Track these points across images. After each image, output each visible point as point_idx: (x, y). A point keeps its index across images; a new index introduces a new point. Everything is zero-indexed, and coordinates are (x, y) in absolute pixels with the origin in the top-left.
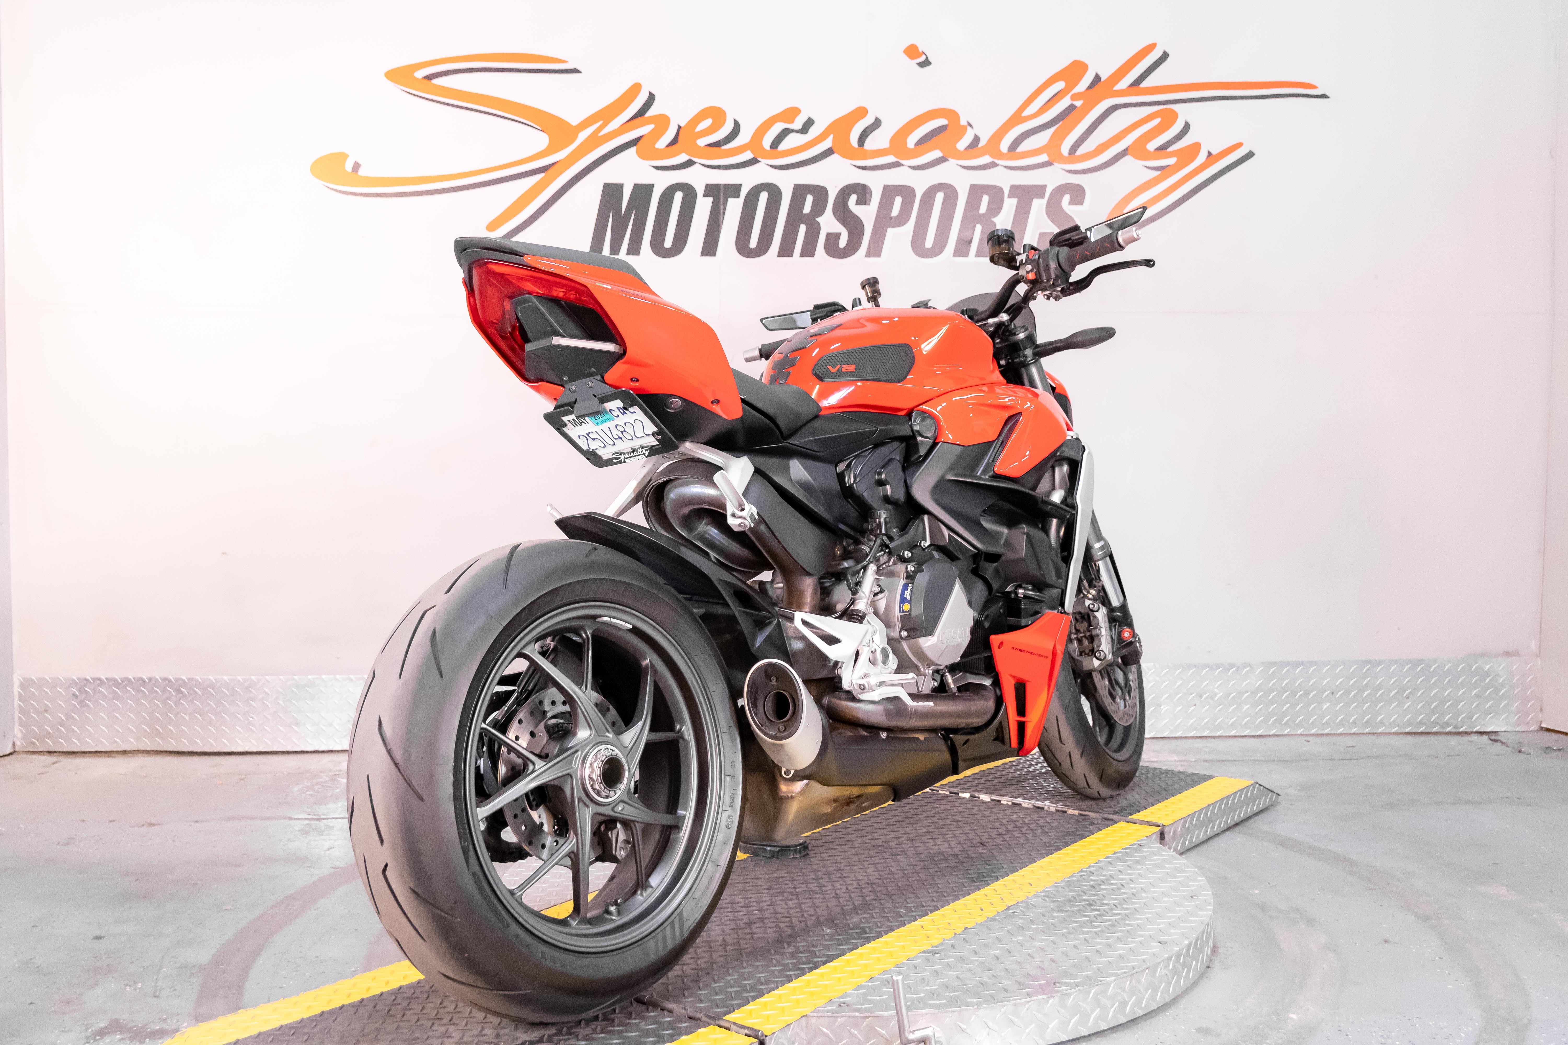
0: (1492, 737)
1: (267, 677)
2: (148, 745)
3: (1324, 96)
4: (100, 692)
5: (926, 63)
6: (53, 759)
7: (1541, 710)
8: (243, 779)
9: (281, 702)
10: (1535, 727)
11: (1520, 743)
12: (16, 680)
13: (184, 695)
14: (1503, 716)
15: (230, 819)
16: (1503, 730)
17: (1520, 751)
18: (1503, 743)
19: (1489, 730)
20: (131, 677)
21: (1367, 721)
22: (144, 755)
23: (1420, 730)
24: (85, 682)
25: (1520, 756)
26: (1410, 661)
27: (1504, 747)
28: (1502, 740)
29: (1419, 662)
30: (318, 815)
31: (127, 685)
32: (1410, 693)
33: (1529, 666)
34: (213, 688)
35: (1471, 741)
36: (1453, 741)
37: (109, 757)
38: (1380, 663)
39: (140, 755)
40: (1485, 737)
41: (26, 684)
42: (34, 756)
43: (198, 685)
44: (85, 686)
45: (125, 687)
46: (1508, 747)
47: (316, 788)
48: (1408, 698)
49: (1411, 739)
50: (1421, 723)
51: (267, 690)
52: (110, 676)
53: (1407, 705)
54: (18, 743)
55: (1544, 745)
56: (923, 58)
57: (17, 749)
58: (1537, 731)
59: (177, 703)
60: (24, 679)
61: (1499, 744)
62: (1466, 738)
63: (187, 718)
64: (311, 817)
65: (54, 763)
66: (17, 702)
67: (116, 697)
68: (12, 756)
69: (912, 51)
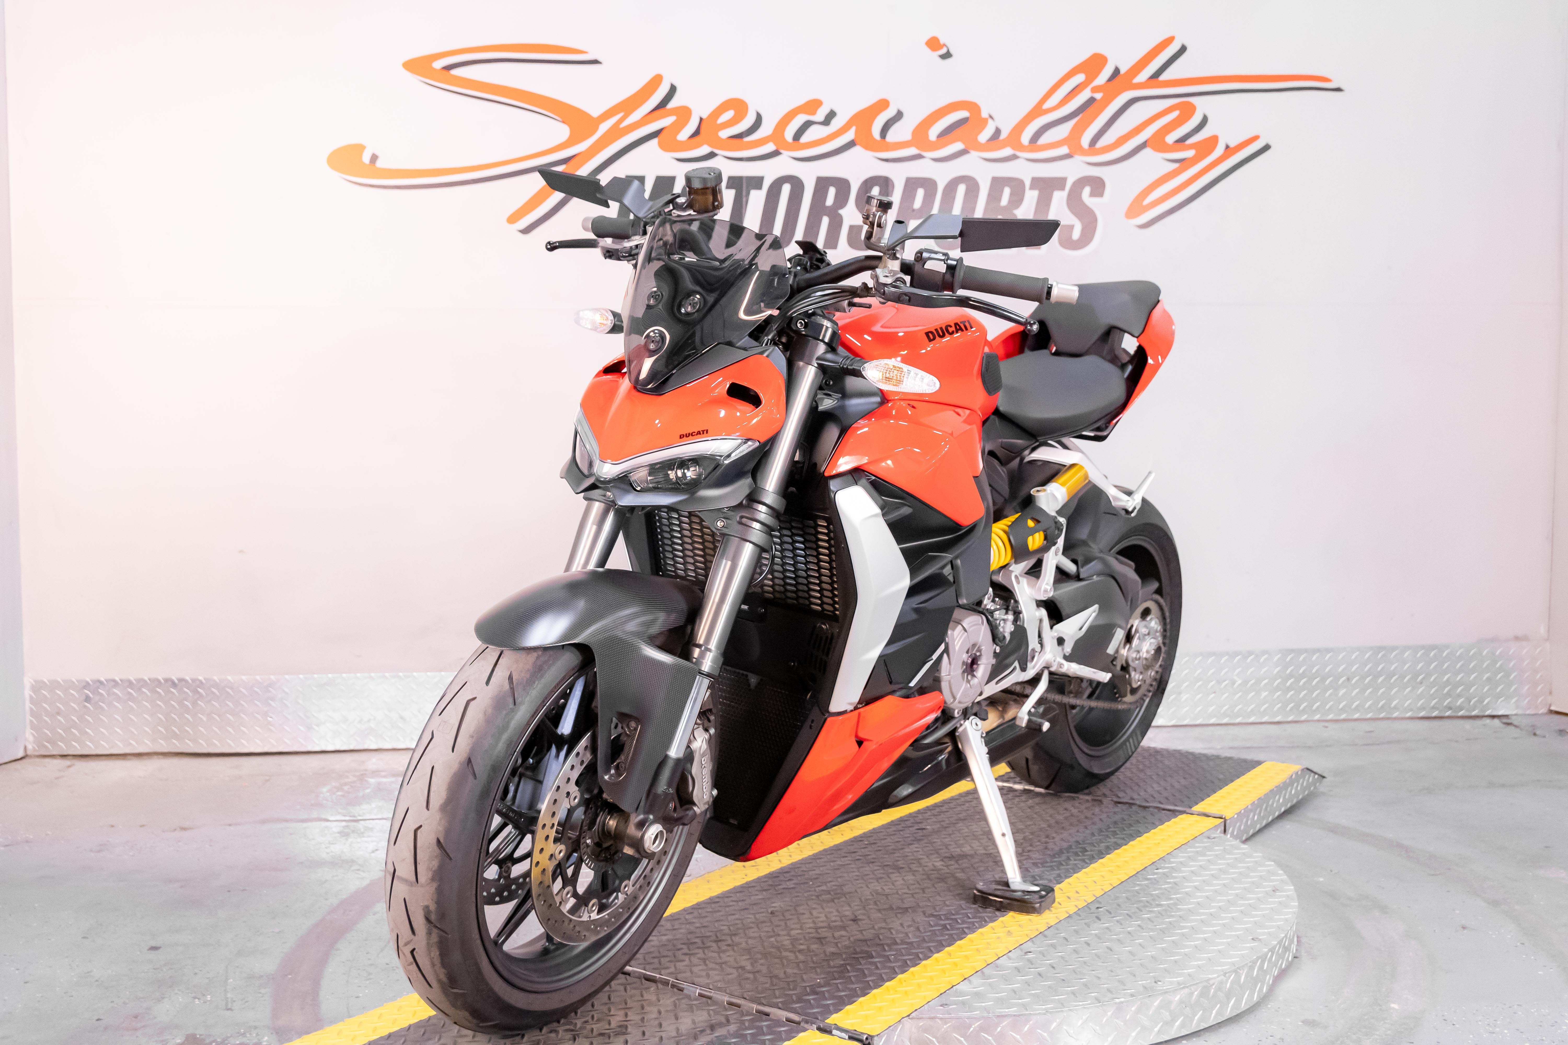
0: (1505, 720)
1: (287, 677)
2: (165, 747)
3: (1339, 90)
4: (114, 694)
5: (947, 56)
6: (66, 762)
7: (1551, 693)
8: (267, 781)
9: (301, 702)
10: (1544, 710)
11: (1533, 726)
12: (28, 682)
13: (201, 695)
14: (1514, 700)
15: (263, 822)
16: (1514, 713)
17: (1535, 734)
18: (1516, 726)
19: (1500, 713)
20: (146, 678)
21: (1382, 707)
22: (160, 757)
23: (1434, 714)
24: (98, 684)
25: (1535, 739)
26: (1423, 647)
27: (1518, 730)
28: (1515, 723)
29: (1432, 648)
30: (354, 817)
31: (142, 686)
32: (1423, 678)
33: (1538, 650)
34: (231, 688)
35: (1484, 725)
36: (1468, 725)
37: (123, 759)
38: (1394, 648)
39: (156, 757)
40: (1496, 721)
41: (38, 686)
42: (47, 760)
43: (216, 685)
44: (98, 688)
45: (140, 689)
46: (1521, 730)
47: (346, 788)
48: (1421, 683)
49: (1426, 724)
50: (1434, 708)
51: (286, 690)
52: (124, 677)
53: (1420, 690)
54: (30, 747)
55: (1558, 728)
56: (943, 51)
57: (29, 753)
58: (1546, 713)
59: (194, 703)
60: (35, 681)
61: (1511, 728)
62: (1479, 723)
63: (205, 719)
64: (347, 818)
65: (69, 767)
66: (28, 705)
67: (131, 698)
68: (24, 761)
69: (933, 44)
